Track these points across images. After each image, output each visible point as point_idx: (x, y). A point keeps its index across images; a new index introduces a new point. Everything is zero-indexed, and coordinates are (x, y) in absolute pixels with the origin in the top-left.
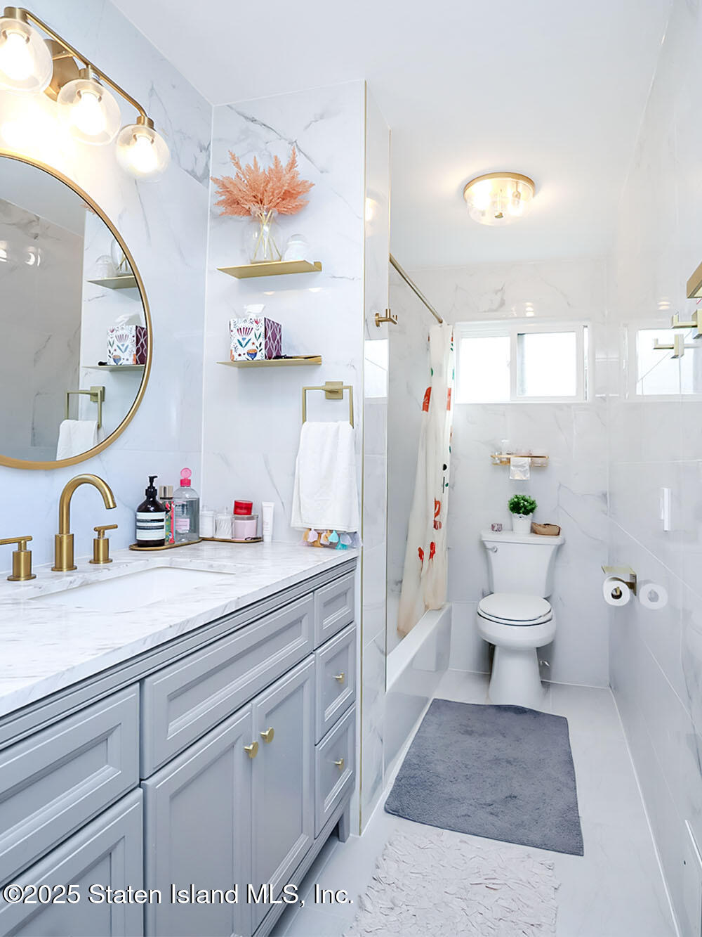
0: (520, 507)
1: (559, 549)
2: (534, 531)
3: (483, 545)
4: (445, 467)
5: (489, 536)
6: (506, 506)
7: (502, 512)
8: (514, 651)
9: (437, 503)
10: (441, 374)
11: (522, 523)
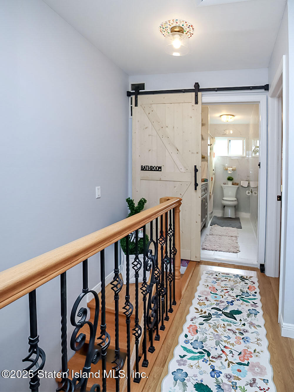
0: (230, 179)
1: (238, 188)
2: (233, 184)
3: (221, 187)
4: (213, 170)
5: (223, 185)
6: (227, 179)
7: (226, 180)
8: (229, 206)
9: (212, 178)
10: (212, 149)
11: (230, 183)
